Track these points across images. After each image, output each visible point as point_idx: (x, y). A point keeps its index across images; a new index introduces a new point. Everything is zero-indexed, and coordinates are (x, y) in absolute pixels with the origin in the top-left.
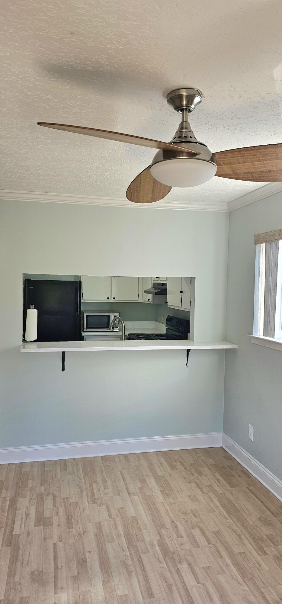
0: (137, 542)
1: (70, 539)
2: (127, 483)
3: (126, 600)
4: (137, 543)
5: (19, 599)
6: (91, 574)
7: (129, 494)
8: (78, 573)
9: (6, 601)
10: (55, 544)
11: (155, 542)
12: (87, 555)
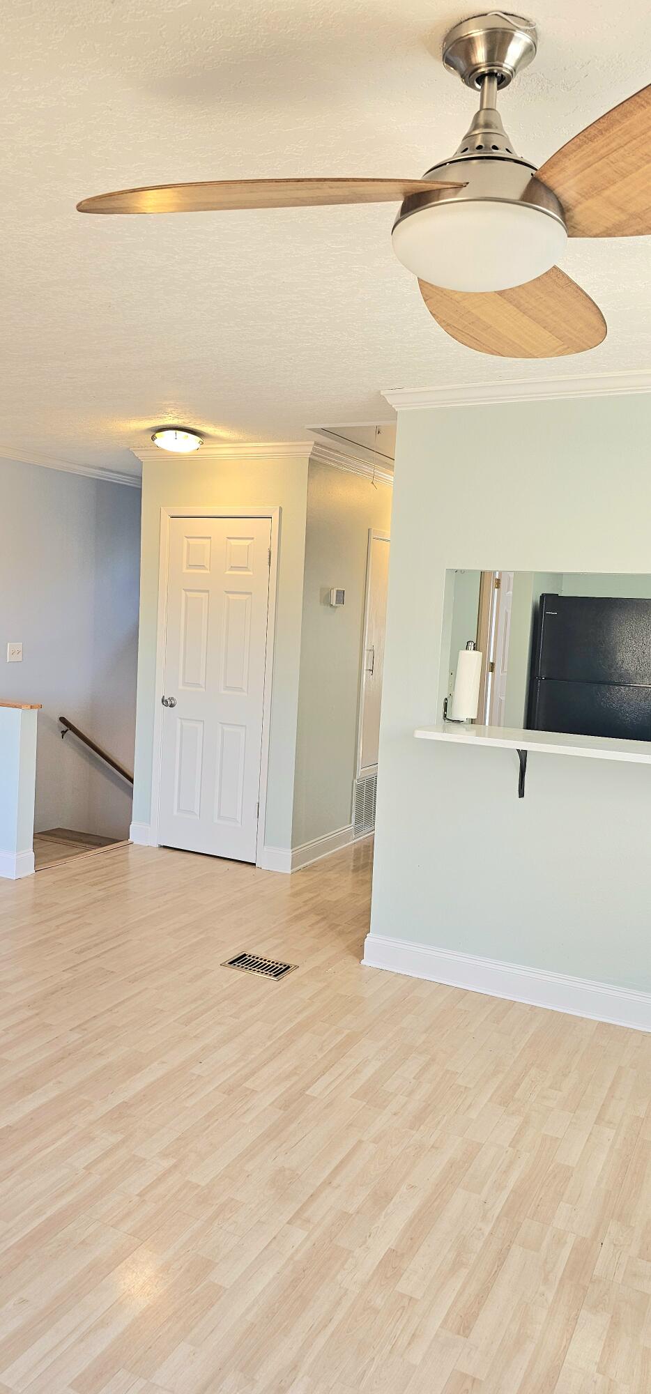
0: (528, 1218)
1: (396, 1145)
2: (613, 1097)
3: (404, 1307)
4: (526, 1219)
5: (226, 1198)
6: (381, 1226)
7: (599, 1119)
8: (358, 1213)
9: (205, 1191)
10: (360, 1142)
11: (571, 1240)
12: (404, 1188)
